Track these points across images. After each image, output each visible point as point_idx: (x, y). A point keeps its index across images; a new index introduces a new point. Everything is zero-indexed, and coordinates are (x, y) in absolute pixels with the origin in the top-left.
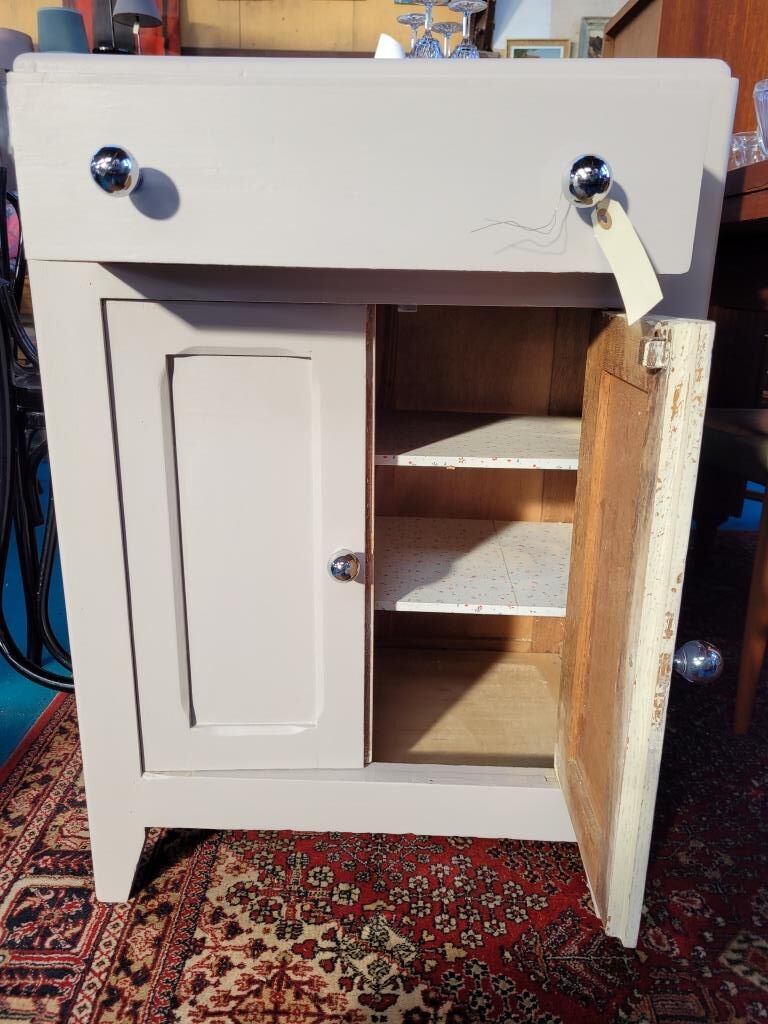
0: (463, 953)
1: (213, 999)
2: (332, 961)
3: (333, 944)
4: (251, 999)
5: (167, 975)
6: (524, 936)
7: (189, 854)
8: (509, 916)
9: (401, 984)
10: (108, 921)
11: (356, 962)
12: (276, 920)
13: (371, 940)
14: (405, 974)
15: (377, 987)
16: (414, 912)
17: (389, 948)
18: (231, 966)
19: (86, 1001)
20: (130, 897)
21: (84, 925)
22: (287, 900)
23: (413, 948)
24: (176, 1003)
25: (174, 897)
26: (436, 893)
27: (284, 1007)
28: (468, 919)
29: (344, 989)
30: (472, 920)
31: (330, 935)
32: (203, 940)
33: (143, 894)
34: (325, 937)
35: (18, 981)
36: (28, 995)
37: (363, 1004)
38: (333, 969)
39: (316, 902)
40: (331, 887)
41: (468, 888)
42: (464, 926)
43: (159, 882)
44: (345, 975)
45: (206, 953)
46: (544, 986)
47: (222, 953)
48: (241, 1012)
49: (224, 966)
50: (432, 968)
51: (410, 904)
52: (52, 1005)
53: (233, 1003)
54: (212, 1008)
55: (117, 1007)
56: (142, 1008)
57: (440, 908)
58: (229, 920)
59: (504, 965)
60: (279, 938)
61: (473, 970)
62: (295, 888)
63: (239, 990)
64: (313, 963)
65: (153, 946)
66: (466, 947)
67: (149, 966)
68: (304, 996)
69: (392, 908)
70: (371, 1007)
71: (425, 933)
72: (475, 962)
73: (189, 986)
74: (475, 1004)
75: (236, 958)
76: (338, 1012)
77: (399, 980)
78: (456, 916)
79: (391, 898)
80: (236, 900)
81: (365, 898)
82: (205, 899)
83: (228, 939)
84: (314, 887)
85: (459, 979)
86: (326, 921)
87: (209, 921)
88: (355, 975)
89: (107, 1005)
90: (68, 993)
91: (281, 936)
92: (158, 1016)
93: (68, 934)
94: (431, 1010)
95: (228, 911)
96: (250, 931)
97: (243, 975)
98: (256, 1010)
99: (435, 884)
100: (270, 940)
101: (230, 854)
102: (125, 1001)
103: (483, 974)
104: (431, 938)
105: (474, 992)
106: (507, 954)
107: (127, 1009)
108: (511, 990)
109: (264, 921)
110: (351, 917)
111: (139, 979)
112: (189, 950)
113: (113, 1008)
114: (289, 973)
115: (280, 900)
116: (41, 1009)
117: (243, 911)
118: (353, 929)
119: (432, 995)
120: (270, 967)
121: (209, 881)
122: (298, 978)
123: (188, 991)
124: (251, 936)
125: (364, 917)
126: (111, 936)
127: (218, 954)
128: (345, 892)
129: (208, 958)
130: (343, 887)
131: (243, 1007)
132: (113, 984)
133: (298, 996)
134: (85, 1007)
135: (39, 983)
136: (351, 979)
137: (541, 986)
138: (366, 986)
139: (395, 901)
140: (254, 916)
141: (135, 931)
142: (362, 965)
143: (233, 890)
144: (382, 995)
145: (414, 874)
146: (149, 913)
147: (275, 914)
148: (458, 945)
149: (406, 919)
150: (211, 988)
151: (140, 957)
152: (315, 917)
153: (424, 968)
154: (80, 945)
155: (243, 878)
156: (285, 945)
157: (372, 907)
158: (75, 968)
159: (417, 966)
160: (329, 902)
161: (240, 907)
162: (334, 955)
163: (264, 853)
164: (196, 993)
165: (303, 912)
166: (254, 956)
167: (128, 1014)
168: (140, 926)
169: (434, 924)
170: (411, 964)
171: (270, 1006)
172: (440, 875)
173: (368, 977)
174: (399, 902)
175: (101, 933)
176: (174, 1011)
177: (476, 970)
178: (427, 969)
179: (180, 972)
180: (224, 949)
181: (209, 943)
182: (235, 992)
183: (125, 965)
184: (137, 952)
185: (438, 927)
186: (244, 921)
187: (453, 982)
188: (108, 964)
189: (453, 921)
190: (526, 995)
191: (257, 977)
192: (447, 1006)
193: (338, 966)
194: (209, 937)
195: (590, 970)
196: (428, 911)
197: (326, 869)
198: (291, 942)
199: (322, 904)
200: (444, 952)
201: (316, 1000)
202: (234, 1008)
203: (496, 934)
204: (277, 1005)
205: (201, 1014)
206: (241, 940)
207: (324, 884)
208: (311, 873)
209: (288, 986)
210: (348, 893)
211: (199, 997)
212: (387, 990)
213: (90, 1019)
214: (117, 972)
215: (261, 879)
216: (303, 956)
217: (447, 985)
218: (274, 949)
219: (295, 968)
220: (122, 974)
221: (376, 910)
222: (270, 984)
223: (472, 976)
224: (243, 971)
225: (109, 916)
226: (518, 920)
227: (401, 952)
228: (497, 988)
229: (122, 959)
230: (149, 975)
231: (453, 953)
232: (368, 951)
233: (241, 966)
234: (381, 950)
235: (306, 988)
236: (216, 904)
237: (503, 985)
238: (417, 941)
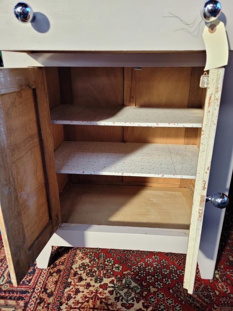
0: (156, 290)
1: (73, 303)
2: (113, 291)
3: (113, 285)
4: (86, 304)
5: (59, 294)
6: (177, 284)
7: (67, 253)
8: (172, 277)
9: (135, 300)
10: (40, 275)
11: (120, 292)
12: (94, 276)
13: (126, 284)
14: (136, 296)
15: (127, 301)
16: (140, 275)
17: (131, 287)
18: (79, 292)
19: (32, 302)
20: (48, 267)
21: (33, 276)
22: (98, 269)
23: (139, 287)
24: (61, 304)
25: (62, 267)
26: (147, 268)
27: (96, 307)
28: (158, 278)
29: (116, 301)
31: (112, 282)
32: (71, 282)
33: (52, 266)
34: (110, 282)
35: (11, 295)
36: (14, 300)
37: (122, 307)
38: (113, 294)
39: (108, 270)
40: (112, 265)
41: (158, 267)
42: (156, 280)
43: (57, 262)
44: (117, 296)
45: (71, 287)
46: (183, 302)
47: (77, 287)
48: (83, 308)
49: (77, 292)
50: (146, 295)
51: (139, 272)
52: (22, 303)
53: (80, 305)
54: (73, 306)
55: (42, 305)
56: (50, 305)
57: (148, 274)
58: (79, 275)
59: (170, 294)
60: (95, 283)
61: (159, 296)
62: (101, 265)
63: (82, 300)
64: (106, 291)
65: (55, 284)
66: (157, 288)
67: (53, 291)
68: (103, 303)
69: (132, 273)
70: (125, 308)
71: (143, 282)
72: (160, 293)
73: (66, 298)
74: (160, 308)
75: (81, 289)
76: (114, 309)
77: (134, 299)
78: (154, 276)
79: (132, 270)
80: (82, 269)
81: (124, 269)
82: (72, 268)
83: (79, 282)
84: (107, 265)
85: (155, 299)
86: (111, 277)
87: (73, 276)
88: (120, 296)
89: (39, 304)
90: (27, 299)
91: (96, 282)
92: (55, 308)
93: (28, 279)
94: (145, 310)
95: (79, 272)
96: (86, 280)
97: (83, 295)
98: (87, 307)
99: (147, 265)
100: (92, 283)
101: (80, 253)
102: (45, 302)
103: (163, 297)
104: (146, 284)
105: (160, 304)
106: (171, 291)
107: (45, 305)
108: (172, 303)
109: (91, 276)
110: (119, 276)
111: (50, 295)
112: (66, 286)
113: (41, 305)
114: (98, 295)
115: (96, 269)
116: (18, 304)
117: (84, 273)
118: (120, 280)
119: (146, 304)
120: (92, 293)
121: (73, 262)
122: (101, 297)
123: (65, 300)
124: (86, 281)
125: (123, 276)
126: (41, 280)
127: (75, 287)
128: (117, 267)
129: (72, 289)
130: (117, 265)
131: (83, 306)
132: (41, 297)
133: (101, 303)
134: (32, 304)
135: (18, 295)
136: (119, 298)
137: (182, 302)
138: (123, 300)
139: (134, 271)
140: (87, 274)
141: (49, 279)
142: (122, 293)
143: (81, 265)
144: (129, 304)
145: (140, 262)
146: (54, 272)
147: (94, 274)
148: (154, 287)
149: (137, 277)
150: (73, 299)
151: (50, 288)
152: (107, 275)
153: (143, 295)
154: (31, 283)
155: (84, 261)
156: (97, 285)
157: (126, 273)
158: (29, 291)
159: (141, 293)
160: (112, 270)
161: (83, 271)
162: (113, 289)
163: (91, 253)
164: (68, 301)
165: (103, 274)
166: (87, 289)
167: (46, 307)
168: (51, 277)
169: (147, 279)
170: (139, 293)
171: (92, 306)
172: (149, 262)
173: (124, 297)
174: (135, 271)
175: (38, 279)
176: (61, 307)
177: (160, 296)
178: (144, 295)
179: (63, 293)
180: (77, 285)
181: (73, 283)
182: (80, 301)
183: (46, 290)
184: (49, 286)
185: (148, 280)
186: (84, 276)
187: (153, 300)
188: (40, 290)
189: (153, 278)
190: (177, 305)
191: (88, 296)
192: (151, 308)
193: (114, 293)
194: (73, 281)
195: (199, 297)
196: (145, 275)
197: (111, 259)
198: (99, 284)
199: (109, 271)
200: (150, 290)
201: (107, 304)
202: (80, 306)
203: (167, 283)
204: (94, 306)
205: (69, 308)
206: (83, 283)
207: (110, 264)
208: (106, 260)
209: (98, 299)
210: (118, 267)
211: (69, 302)
212: (131, 302)
213: (33, 309)
214: (43, 293)
215: (90, 262)
216: (103, 289)
217: (151, 301)
218: (94, 286)
219: (100, 293)
220: (44, 293)
221: (127, 274)
222: (92, 298)
223: (159, 298)
224: (84, 293)
225: (41, 273)
226: (175, 279)
227: (135, 289)
228: (168, 302)
229: (45, 288)
230: (53, 294)
231: (153, 290)
232: (125, 288)
233: (83, 292)
234: (129, 288)
235: (104, 300)
236: (75, 270)
237: (170, 301)
238: (141, 285)
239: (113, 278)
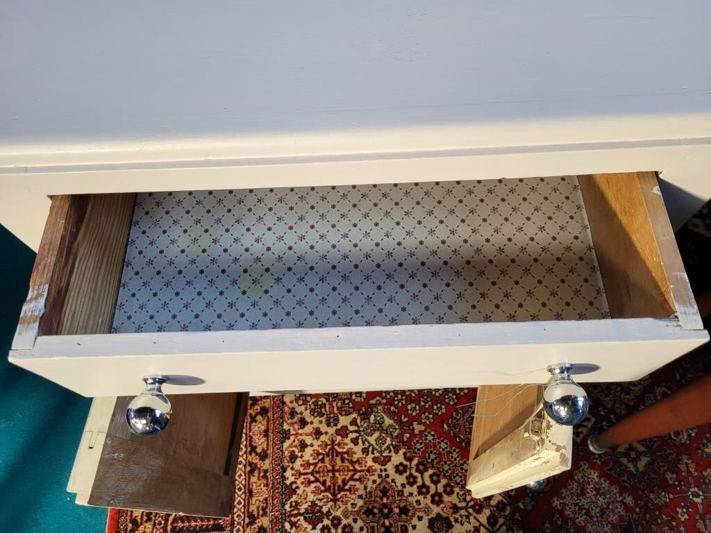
0: (423, 428)
1: (302, 465)
2: (357, 438)
3: (355, 428)
5: (276, 453)
6: (454, 413)
8: (447, 400)
9: (393, 450)
11: (369, 438)
12: (324, 414)
13: (375, 423)
14: (394, 443)
15: (381, 452)
16: (396, 403)
17: (385, 428)
18: (306, 446)
19: (240, 472)
22: (328, 401)
23: (397, 427)
24: (284, 469)
25: (268, 403)
27: (337, 468)
28: (425, 405)
29: (365, 455)
30: (427, 406)
31: (354, 422)
32: (289, 430)
33: (250, 402)
34: (351, 423)
37: (375, 462)
38: (358, 443)
39: (343, 401)
42: (423, 410)
44: (364, 447)
45: (292, 438)
46: (463, 444)
47: (300, 438)
48: (318, 472)
49: (303, 446)
50: (407, 438)
51: (394, 397)
53: (312, 467)
54: (302, 471)
55: (256, 473)
56: (268, 474)
58: (299, 416)
59: (444, 433)
60: (328, 426)
61: (428, 438)
63: (313, 459)
64: (347, 440)
65: (265, 436)
66: (424, 424)
67: (266, 449)
68: (346, 461)
69: (384, 401)
70: (379, 464)
71: (403, 416)
72: (429, 433)
73: (288, 459)
74: (429, 458)
75: (308, 440)
76: (363, 468)
77: (391, 447)
78: (419, 404)
79: (383, 395)
80: (301, 402)
81: (369, 396)
82: (284, 403)
83: (301, 428)
85: (421, 444)
86: (350, 413)
87: (289, 417)
88: (369, 446)
89: (251, 472)
91: (328, 425)
92: (277, 477)
94: (408, 463)
95: (298, 409)
96: (312, 423)
97: (314, 450)
98: (323, 470)
100: (323, 428)
102: (259, 469)
103: (433, 439)
104: (406, 419)
105: (429, 451)
106: (445, 426)
107: (261, 475)
108: (447, 448)
109: (318, 416)
110: (363, 410)
111: (263, 456)
112: (283, 437)
113: (255, 474)
114: (336, 447)
115: (324, 401)
117: (306, 409)
118: (365, 416)
119: (408, 455)
120: (326, 445)
122: (341, 450)
123: (288, 462)
124: (313, 426)
125: (370, 409)
127: (298, 438)
128: (358, 393)
129: (294, 441)
131: (317, 469)
132: (251, 460)
133: (343, 460)
134: (241, 475)
136: (368, 448)
137: (461, 445)
138: (375, 452)
139: (386, 396)
140: (312, 412)
141: (252, 427)
142: (372, 440)
143: (298, 396)
144: (384, 457)
146: (256, 415)
147: (323, 410)
148: (420, 423)
149: (392, 408)
150: (299, 459)
151: (260, 443)
152: (344, 410)
153: (403, 438)
156: (332, 430)
157: (373, 402)
159: (400, 438)
160: (350, 400)
161: (303, 407)
162: (358, 435)
164: (293, 463)
165: (338, 408)
166: (317, 439)
167: (263, 477)
168: (254, 424)
169: (408, 410)
170: (397, 437)
171: (330, 468)
173: (376, 446)
174: (388, 396)
176: (285, 474)
177: (430, 438)
178: (405, 440)
179: (282, 451)
180: (301, 435)
181: (292, 432)
182: (312, 461)
183: (253, 449)
184: (257, 441)
185: (410, 412)
186: (307, 416)
187: (418, 446)
189: (417, 407)
190: (454, 450)
191: (321, 451)
192: (415, 461)
193: (360, 441)
194: (291, 428)
196: (403, 402)
198: (335, 428)
199: (347, 401)
200: (413, 430)
201: (352, 462)
202: (313, 470)
203: (440, 414)
204: (333, 466)
205: (297, 475)
206: (308, 429)
209: (337, 456)
211: (294, 465)
212: (386, 454)
213: (245, 482)
214: (250, 454)
216: (342, 437)
217: (415, 448)
218: (326, 433)
219: (339, 444)
220: (253, 454)
221: (376, 404)
222: (328, 455)
223: (427, 441)
224: (313, 448)
226: (452, 403)
227: (391, 430)
228: (440, 447)
229: (251, 446)
230: (267, 454)
231: (418, 428)
232: (374, 430)
233: (312, 445)
234: (381, 429)
235: (346, 456)
236: (291, 406)
237: (443, 445)
238: (399, 422)
239: (354, 415)
